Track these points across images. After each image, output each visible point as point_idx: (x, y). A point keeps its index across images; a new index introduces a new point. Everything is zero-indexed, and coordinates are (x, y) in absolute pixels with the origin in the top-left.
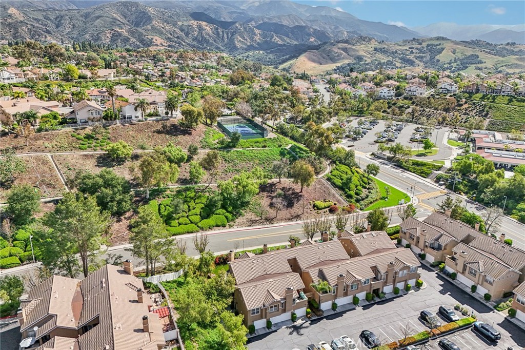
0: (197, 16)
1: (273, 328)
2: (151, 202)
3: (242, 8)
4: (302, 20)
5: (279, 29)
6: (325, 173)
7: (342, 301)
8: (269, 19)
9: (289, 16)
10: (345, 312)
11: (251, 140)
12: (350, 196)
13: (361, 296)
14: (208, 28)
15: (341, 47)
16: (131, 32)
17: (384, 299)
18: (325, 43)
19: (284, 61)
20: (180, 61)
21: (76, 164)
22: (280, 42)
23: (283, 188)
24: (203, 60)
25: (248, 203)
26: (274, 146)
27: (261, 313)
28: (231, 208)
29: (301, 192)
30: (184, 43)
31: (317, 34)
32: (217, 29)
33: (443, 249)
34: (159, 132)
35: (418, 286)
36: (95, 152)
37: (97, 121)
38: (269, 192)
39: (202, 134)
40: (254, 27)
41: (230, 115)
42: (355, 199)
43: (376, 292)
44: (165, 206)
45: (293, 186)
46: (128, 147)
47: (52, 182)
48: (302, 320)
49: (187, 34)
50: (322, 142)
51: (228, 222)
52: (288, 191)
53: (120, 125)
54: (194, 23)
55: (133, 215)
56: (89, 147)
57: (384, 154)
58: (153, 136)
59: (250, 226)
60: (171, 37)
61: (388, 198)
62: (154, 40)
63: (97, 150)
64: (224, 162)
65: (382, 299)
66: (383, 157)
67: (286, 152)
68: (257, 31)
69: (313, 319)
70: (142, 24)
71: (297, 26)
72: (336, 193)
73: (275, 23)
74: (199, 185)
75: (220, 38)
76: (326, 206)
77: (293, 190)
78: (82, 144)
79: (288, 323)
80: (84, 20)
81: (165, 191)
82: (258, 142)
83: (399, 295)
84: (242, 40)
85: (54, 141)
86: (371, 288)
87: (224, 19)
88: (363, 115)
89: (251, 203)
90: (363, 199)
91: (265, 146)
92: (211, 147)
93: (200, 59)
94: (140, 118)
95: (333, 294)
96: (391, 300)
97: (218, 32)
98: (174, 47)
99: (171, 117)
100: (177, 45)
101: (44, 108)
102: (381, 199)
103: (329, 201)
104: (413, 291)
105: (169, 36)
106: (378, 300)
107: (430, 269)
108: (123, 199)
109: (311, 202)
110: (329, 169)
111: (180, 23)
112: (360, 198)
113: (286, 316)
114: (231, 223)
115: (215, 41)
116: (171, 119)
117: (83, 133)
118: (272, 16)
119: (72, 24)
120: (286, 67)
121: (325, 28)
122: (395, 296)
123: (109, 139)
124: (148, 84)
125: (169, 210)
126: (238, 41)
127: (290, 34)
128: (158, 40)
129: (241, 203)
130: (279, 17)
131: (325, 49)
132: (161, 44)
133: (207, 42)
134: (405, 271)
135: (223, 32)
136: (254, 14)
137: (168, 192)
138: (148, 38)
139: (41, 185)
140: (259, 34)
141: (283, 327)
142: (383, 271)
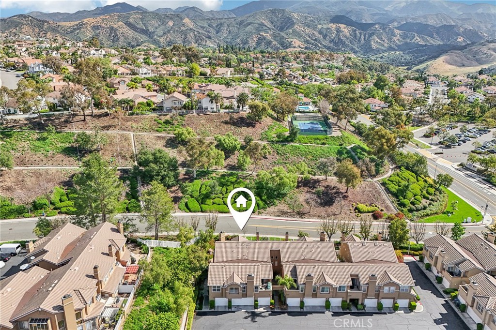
0: (337, 19)
1: (233, 309)
2: (196, 181)
3: (386, 9)
4: (452, 19)
5: (423, 29)
6: (383, 177)
7: (310, 302)
8: (413, 19)
9: (437, 15)
10: (311, 313)
11: (311, 136)
12: (402, 205)
13: (336, 302)
14: (345, 30)
15: (493, 47)
16: (275, 36)
17: (363, 311)
18: (473, 44)
19: (421, 62)
20: (307, 62)
21: (149, 143)
22: (422, 43)
23: (327, 186)
24: (329, 60)
25: (284, 195)
26: (335, 144)
27: (222, 291)
28: (266, 197)
29: (346, 192)
30: (320, 45)
31: (467, 34)
32: (355, 30)
33: (462, 276)
34: (226, 123)
35: (411, 308)
36: (168, 135)
37: (179, 110)
38: (310, 187)
39: (266, 128)
40: (395, 28)
41: (312, 112)
42: (408, 208)
43: (354, 302)
44: (206, 186)
45: (339, 185)
46: (192, 134)
47: (126, 155)
48: (264, 309)
49: (325, 37)
50: (382, 145)
51: (258, 209)
52: (332, 190)
53: (196, 114)
54: (333, 26)
55: (178, 190)
56: (164, 130)
57: (475, 165)
58: (220, 126)
59: (279, 216)
60: (309, 39)
61: (454, 213)
62: (293, 43)
63: (170, 133)
64: (276, 154)
65: (361, 311)
66: (473, 168)
67: (345, 151)
68: (397, 32)
69: (276, 310)
70: (285, 28)
71: (445, 25)
72: (388, 200)
73: (419, 23)
74: (245, 172)
75: (356, 39)
76: (370, 210)
77: (337, 189)
78: (160, 127)
79: (250, 308)
80: (239, 27)
81: (212, 174)
82: (318, 139)
83: (382, 311)
84: (379, 41)
85: (140, 123)
86: (347, 296)
87: (366, 20)
88: (475, 121)
89: (288, 195)
90: (417, 210)
91: (324, 144)
92: (270, 140)
93: (327, 59)
94: (215, 110)
95: (300, 292)
96: (371, 314)
97: (356, 33)
98: (310, 49)
99: (242, 110)
100: (314, 46)
101: (142, 97)
102: (444, 213)
103: (376, 206)
104: (403, 312)
105: (308, 38)
106: (354, 310)
107: (441, 294)
108: (167, 175)
109: (354, 204)
110: (390, 173)
111: (320, 27)
112: (415, 208)
113: (249, 301)
114: (261, 211)
115: (351, 42)
116: (241, 112)
117: (164, 119)
118: (418, 16)
119: (229, 30)
120: (421, 68)
121: (479, 27)
122: (378, 312)
123: (182, 125)
124: (258, 82)
125: (208, 190)
126: (374, 42)
127: (435, 34)
128: (297, 42)
129: (278, 194)
130: (425, 17)
131: (471, 49)
132: (299, 46)
133: (343, 44)
134: (393, 288)
135: (360, 33)
136: (398, 15)
137: (214, 175)
138: (288, 41)
139: (117, 156)
140: (400, 34)
141: (243, 310)
142: (363, 281)
